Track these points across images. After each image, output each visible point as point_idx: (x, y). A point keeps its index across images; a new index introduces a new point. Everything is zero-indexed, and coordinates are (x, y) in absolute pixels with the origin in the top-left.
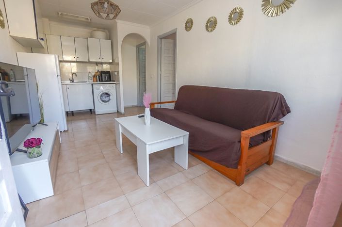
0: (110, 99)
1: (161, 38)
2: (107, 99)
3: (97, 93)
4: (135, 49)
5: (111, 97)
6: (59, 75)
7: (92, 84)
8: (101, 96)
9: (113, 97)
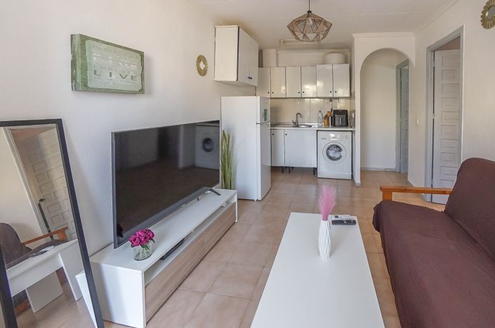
0: (341, 157)
1: (433, 50)
2: (337, 155)
3: (324, 145)
4: (394, 71)
5: (342, 153)
6: (259, 122)
7: (317, 131)
8: (328, 149)
9: (346, 153)
